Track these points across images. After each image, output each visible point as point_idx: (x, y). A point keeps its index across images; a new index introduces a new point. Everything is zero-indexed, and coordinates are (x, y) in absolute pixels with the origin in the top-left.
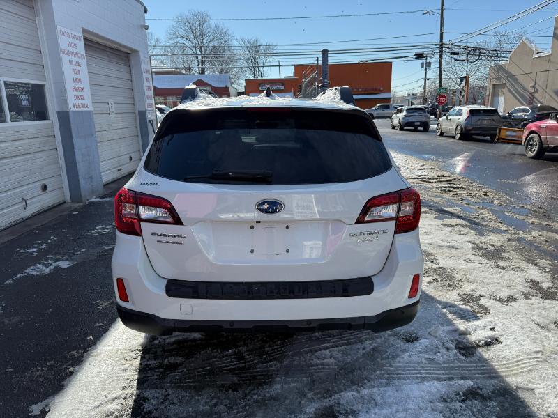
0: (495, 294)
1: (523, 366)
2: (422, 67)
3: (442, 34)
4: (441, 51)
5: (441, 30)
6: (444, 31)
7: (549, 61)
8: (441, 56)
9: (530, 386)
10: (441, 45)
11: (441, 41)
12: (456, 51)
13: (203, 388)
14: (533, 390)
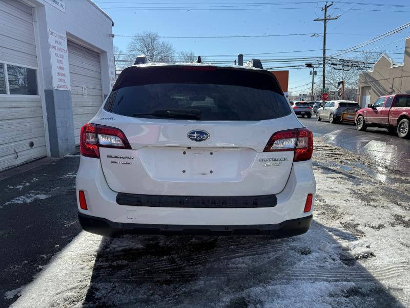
0: (369, 223)
1: (393, 272)
2: (311, 74)
3: (324, 50)
4: (324, 62)
5: (324, 47)
6: (326, 48)
7: (402, 70)
8: (324, 66)
9: (399, 287)
10: (324, 58)
11: (324, 55)
12: (335, 62)
13: (142, 283)
14: (402, 290)
